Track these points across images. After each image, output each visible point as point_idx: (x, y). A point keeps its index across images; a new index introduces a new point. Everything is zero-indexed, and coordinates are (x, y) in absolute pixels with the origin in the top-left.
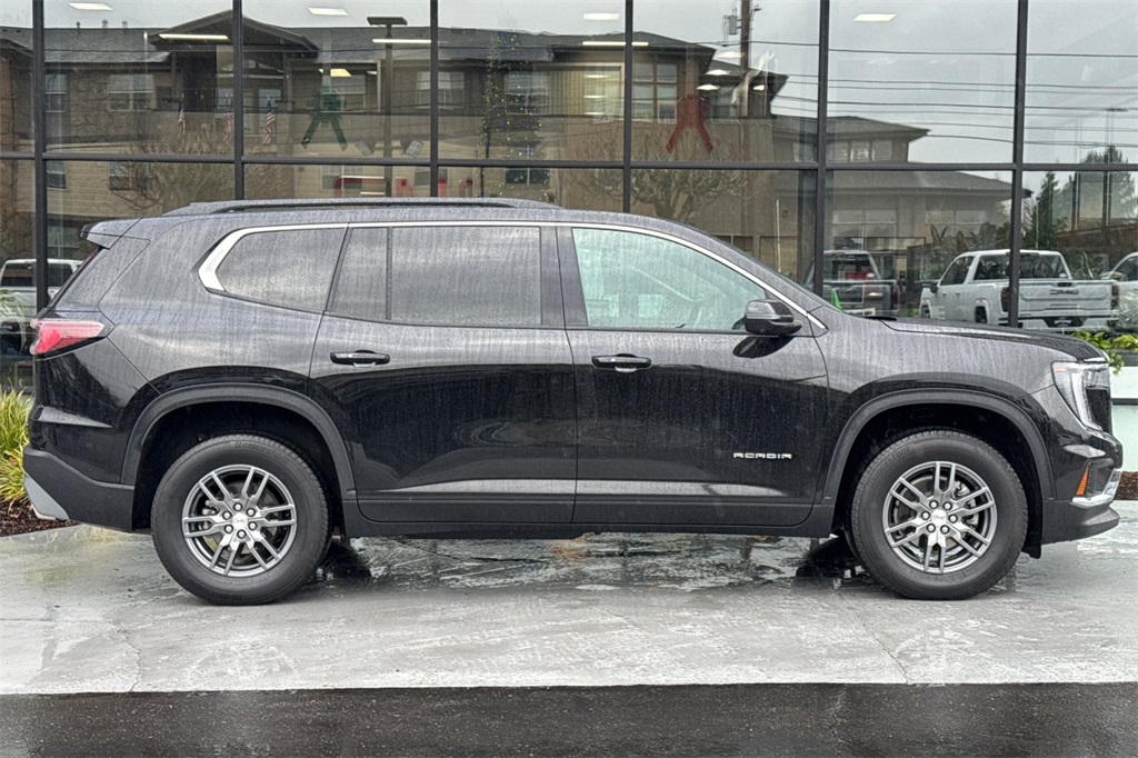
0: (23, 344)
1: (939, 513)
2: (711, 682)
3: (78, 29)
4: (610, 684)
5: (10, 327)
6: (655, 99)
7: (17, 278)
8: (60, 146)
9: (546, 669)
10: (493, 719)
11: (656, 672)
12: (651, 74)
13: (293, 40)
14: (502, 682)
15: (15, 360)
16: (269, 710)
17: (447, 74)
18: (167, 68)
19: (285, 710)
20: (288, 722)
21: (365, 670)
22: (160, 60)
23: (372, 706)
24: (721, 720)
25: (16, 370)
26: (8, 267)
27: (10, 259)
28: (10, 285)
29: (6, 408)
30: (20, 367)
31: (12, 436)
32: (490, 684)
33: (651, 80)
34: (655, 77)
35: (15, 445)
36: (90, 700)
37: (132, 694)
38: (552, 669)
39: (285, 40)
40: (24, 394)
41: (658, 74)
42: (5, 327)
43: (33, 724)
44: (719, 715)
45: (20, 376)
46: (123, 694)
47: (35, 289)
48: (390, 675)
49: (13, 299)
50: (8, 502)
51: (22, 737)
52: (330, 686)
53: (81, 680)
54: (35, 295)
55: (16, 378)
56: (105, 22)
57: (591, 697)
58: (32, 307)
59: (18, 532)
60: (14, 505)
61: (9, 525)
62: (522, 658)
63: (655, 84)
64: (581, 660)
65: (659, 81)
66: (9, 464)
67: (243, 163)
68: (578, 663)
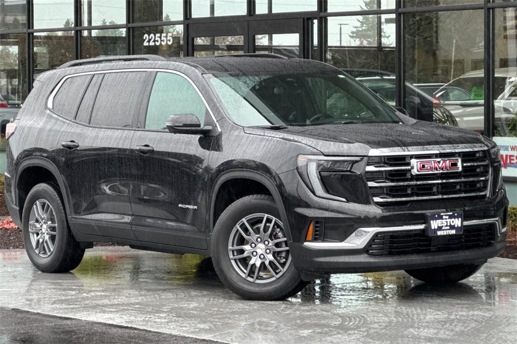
1: (262, 246)
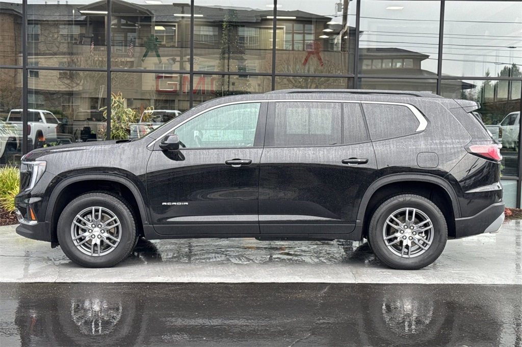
0: (18, 147)
2: (280, 282)
3: (46, 5)
4: (240, 282)
5: (12, 139)
6: (304, 40)
7: (15, 118)
8: (34, 57)
9: (216, 276)
10: (192, 293)
11: (259, 278)
12: (302, 29)
13: (142, 10)
14: (199, 281)
15: (14, 154)
16: (107, 289)
17: (211, 28)
18: (85, 23)
19: (114, 289)
20: (114, 293)
21: (146, 276)
22: (82, 19)
23: (147, 288)
24: (279, 294)
25: (14, 158)
26: (12, 113)
27: (13, 109)
28: (12, 120)
29: (9, 173)
30: (16, 157)
31: (12, 185)
32: (194, 281)
33: (302, 32)
34: (304, 30)
35: (12, 189)
36: (39, 284)
37: (55, 283)
38: (219, 276)
39: (139, 11)
40: (16, 168)
41: (305, 29)
42: (11, 139)
43: (17, 292)
44: (279, 292)
45: (16, 160)
46: (52, 283)
47: (22, 122)
48: (156, 278)
49: (13, 127)
50: (9, 212)
51: (12, 296)
52: (132, 281)
53: (36, 278)
54: (22, 125)
55: (14, 161)
56: (58, 2)
57: (231, 286)
58: (21, 130)
59: (13, 224)
60: (12, 213)
61: (10, 221)
62: (209, 272)
63: (304, 33)
64: (231, 273)
65: (306, 32)
66: (10, 196)
67: (111, 72)
68: (230, 275)
